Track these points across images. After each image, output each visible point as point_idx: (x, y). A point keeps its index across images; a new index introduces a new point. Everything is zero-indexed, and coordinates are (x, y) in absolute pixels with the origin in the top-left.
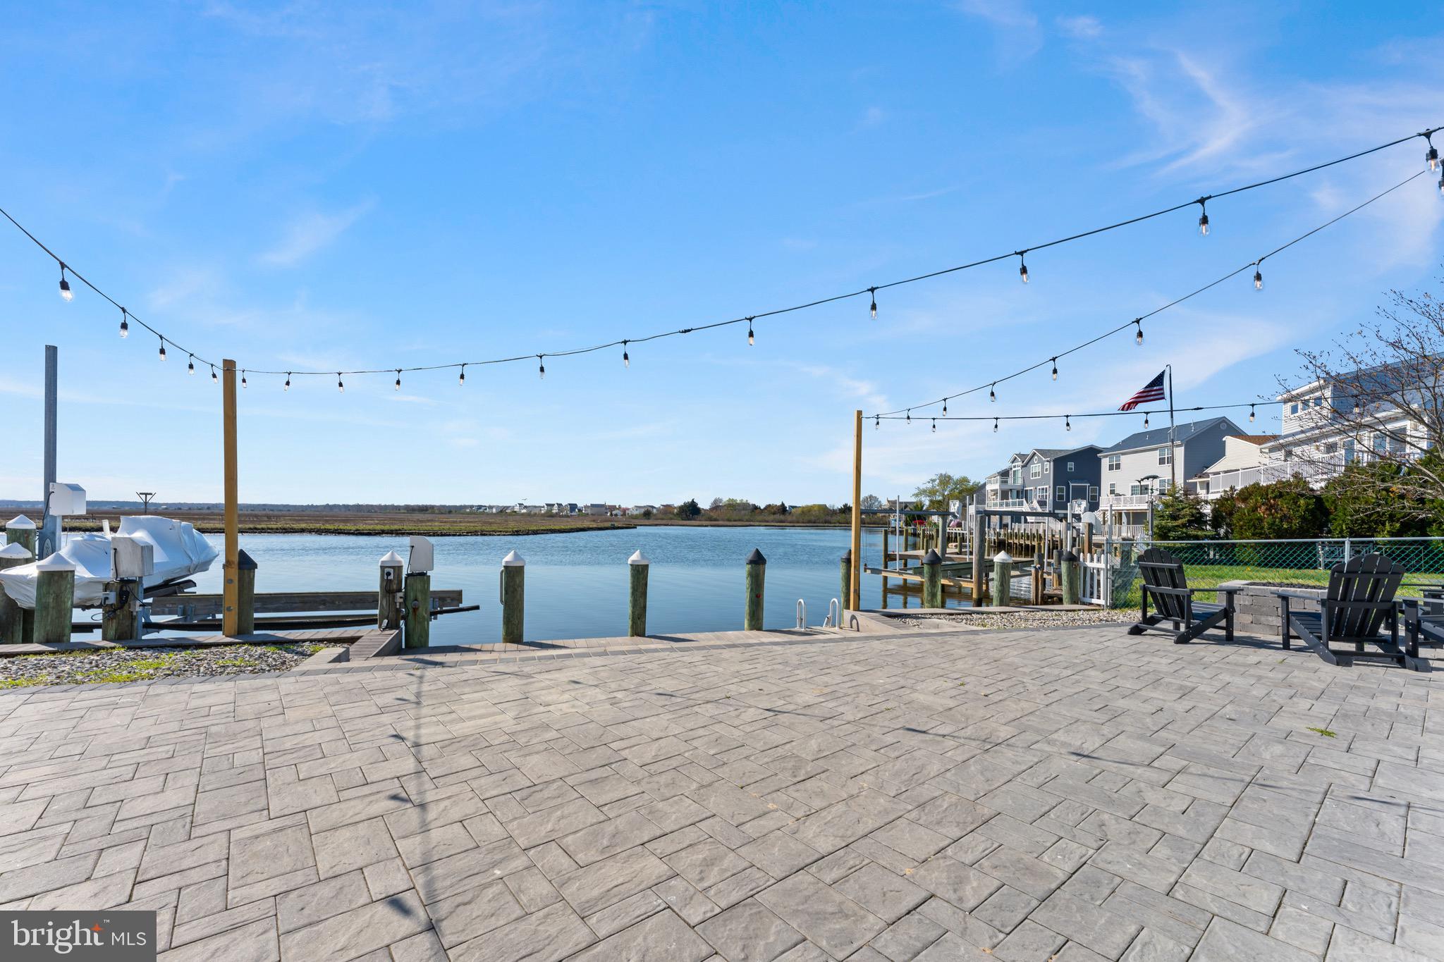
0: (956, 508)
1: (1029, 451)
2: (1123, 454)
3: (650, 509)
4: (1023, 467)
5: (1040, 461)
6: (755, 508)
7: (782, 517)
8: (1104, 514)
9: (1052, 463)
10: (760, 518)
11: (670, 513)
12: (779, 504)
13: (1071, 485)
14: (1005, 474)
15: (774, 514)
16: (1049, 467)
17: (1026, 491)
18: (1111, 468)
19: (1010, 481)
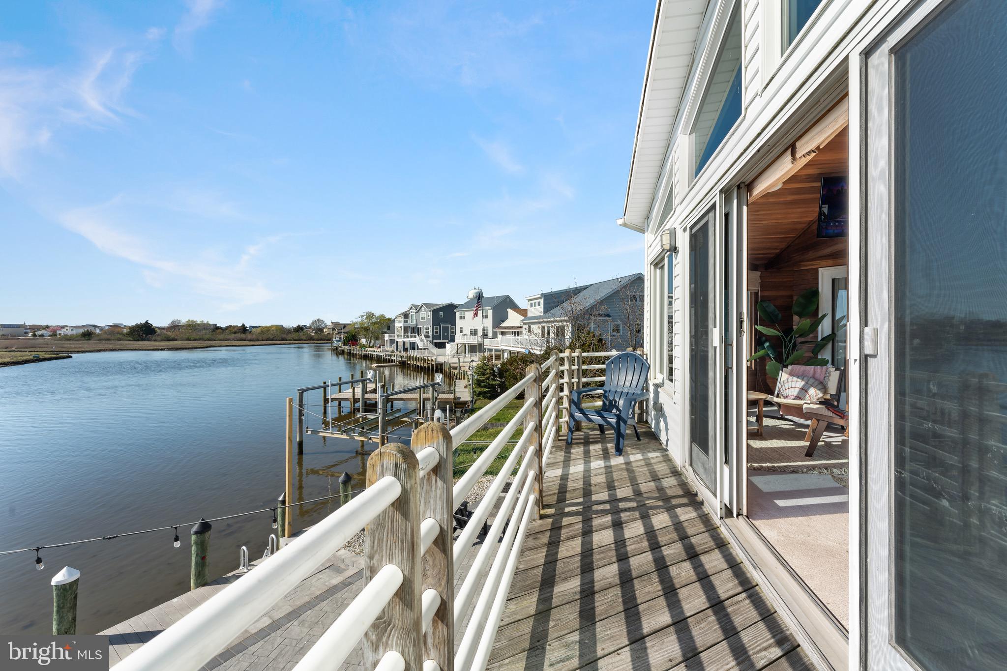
0: (371, 375)
1: (420, 303)
2: (466, 311)
3: (92, 329)
4: (416, 313)
5: (425, 310)
6: (216, 328)
7: (243, 336)
8: (457, 345)
9: (431, 312)
10: (221, 337)
11: (118, 333)
12: (240, 325)
13: (441, 325)
14: (406, 315)
15: (235, 333)
16: (430, 314)
17: (418, 327)
18: (460, 318)
19: (409, 321)
